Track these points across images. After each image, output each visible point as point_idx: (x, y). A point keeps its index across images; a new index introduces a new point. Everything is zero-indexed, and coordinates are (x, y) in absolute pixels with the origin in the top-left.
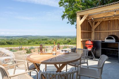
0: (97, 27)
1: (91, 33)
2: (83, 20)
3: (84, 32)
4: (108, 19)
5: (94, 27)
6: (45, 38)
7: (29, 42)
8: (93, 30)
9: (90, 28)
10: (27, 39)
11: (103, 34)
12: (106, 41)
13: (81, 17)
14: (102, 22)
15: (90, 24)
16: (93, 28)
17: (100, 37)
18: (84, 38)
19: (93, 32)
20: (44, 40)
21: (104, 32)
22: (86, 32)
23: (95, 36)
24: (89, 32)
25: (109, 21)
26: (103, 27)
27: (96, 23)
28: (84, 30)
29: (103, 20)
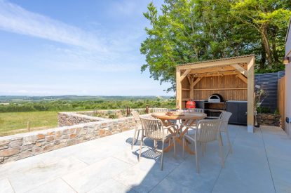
0: (197, 84)
2: (183, 77)
3: (184, 90)
5: (193, 84)
6: (100, 99)
7: (74, 106)
8: (192, 87)
9: (189, 84)
10: (70, 101)
11: (204, 93)
12: (210, 101)
13: (182, 72)
14: (202, 78)
17: (200, 96)
19: (192, 90)
20: (98, 102)
24: (188, 90)
26: (204, 84)
27: (195, 79)
28: (184, 88)
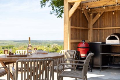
0: (97, 21)
1: (87, 30)
3: (76, 29)
4: (112, 8)
8: (91, 26)
9: (86, 22)
11: (105, 32)
14: (103, 13)
15: (85, 16)
16: (91, 23)
17: (101, 37)
18: (76, 39)
19: (91, 29)
21: (106, 29)
22: (80, 29)
23: (94, 36)
24: (85, 29)
25: (113, 12)
26: (105, 22)
27: (95, 15)
28: (76, 26)
29: (105, 11)
